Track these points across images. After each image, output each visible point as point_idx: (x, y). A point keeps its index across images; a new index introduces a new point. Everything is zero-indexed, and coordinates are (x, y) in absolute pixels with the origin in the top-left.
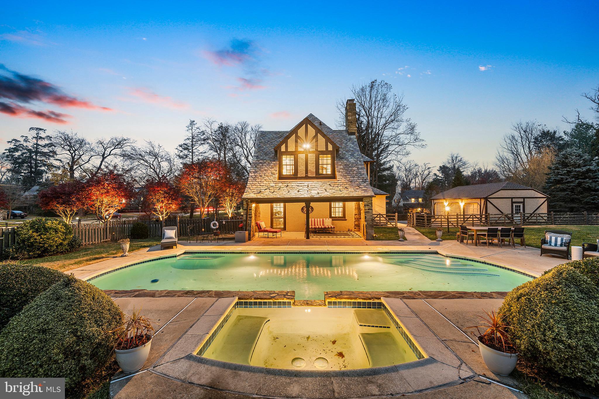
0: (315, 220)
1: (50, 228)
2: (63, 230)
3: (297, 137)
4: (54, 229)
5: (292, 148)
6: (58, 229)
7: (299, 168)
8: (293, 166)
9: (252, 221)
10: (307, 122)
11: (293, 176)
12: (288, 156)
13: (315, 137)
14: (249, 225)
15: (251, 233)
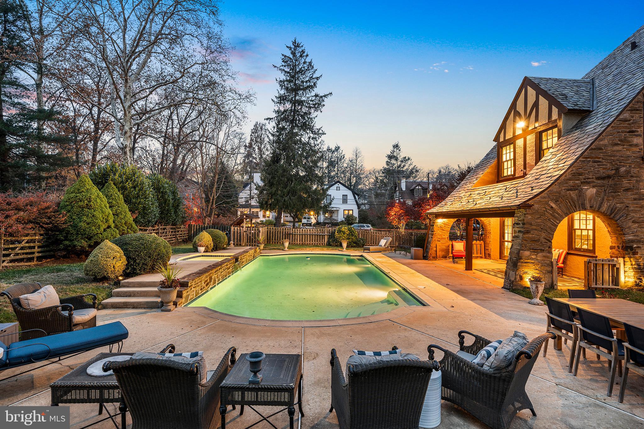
3: (516, 114)
5: (509, 135)
7: (517, 163)
8: (512, 161)
9: (434, 239)
10: (527, 82)
11: (511, 177)
12: (508, 147)
13: (536, 105)
14: (429, 243)
15: (430, 252)
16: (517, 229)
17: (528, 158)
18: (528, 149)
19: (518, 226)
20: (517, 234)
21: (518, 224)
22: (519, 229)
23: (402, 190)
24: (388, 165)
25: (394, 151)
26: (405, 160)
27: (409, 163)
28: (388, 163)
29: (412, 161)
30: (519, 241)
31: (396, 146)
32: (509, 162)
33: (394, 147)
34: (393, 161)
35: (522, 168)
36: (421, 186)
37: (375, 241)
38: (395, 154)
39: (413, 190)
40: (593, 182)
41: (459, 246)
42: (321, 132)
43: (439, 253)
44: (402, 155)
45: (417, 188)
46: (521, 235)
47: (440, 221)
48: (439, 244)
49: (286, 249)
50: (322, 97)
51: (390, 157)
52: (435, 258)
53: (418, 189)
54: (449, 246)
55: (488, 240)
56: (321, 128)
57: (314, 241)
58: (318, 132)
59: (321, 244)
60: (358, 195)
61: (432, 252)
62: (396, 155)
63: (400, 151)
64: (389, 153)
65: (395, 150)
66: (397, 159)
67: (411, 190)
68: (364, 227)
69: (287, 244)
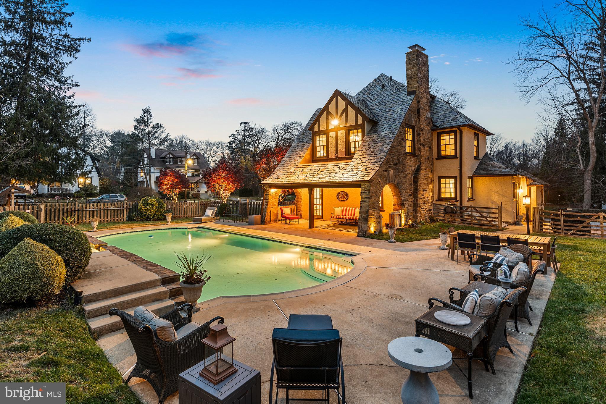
0: (346, 209)
1: (150, 204)
2: (156, 205)
3: (329, 113)
4: (151, 204)
5: (323, 128)
6: (153, 204)
7: (330, 149)
8: (325, 147)
9: (268, 206)
10: (337, 94)
11: (325, 158)
12: (321, 136)
13: (345, 111)
14: (265, 210)
15: (266, 217)
16: (364, 196)
17: (339, 146)
18: (339, 140)
19: (365, 194)
20: (364, 200)
21: (364, 193)
22: (365, 196)
23: (152, 157)
24: (136, 129)
25: (144, 117)
26: (157, 126)
27: (161, 130)
28: (136, 128)
29: (165, 128)
30: (366, 204)
31: (147, 111)
32: (322, 147)
33: (144, 112)
34: (143, 126)
35: (335, 152)
36: (172, 154)
37: (181, 212)
38: (146, 119)
39: (164, 158)
40: (392, 167)
41: (287, 210)
42: (69, 81)
43: (273, 218)
44: (154, 121)
45: (168, 156)
46: (367, 200)
47: (273, 191)
48: (272, 210)
49: (95, 229)
50: (75, 40)
51: (139, 122)
52: (270, 222)
53: (170, 157)
54: (278, 211)
55: (299, 205)
56: (71, 77)
57: (109, 217)
58: (66, 81)
59: (119, 220)
60: (99, 161)
61: (267, 218)
62: (146, 121)
63: (151, 116)
64: (139, 118)
65: (146, 115)
66: (147, 125)
67: (162, 158)
68: (117, 197)
69: (96, 224)
